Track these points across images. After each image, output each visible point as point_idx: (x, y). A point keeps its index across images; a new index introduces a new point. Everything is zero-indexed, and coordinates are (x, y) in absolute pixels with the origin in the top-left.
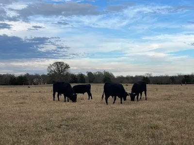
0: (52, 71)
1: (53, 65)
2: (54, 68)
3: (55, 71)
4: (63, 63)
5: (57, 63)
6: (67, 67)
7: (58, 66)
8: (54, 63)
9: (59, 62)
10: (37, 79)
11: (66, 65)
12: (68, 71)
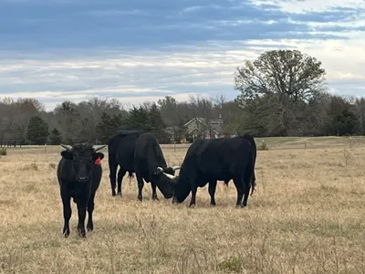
0: (253, 86)
1: (258, 64)
2: (261, 76)
3: (263, 89)
4: (298, 55)
5: (271, 56)
6: (313, 69)
7: (276, 67)
8: (263, 57)
9: (282, 53)
10: (201, 120)
11: (310, 61)
12: (317, 87)
